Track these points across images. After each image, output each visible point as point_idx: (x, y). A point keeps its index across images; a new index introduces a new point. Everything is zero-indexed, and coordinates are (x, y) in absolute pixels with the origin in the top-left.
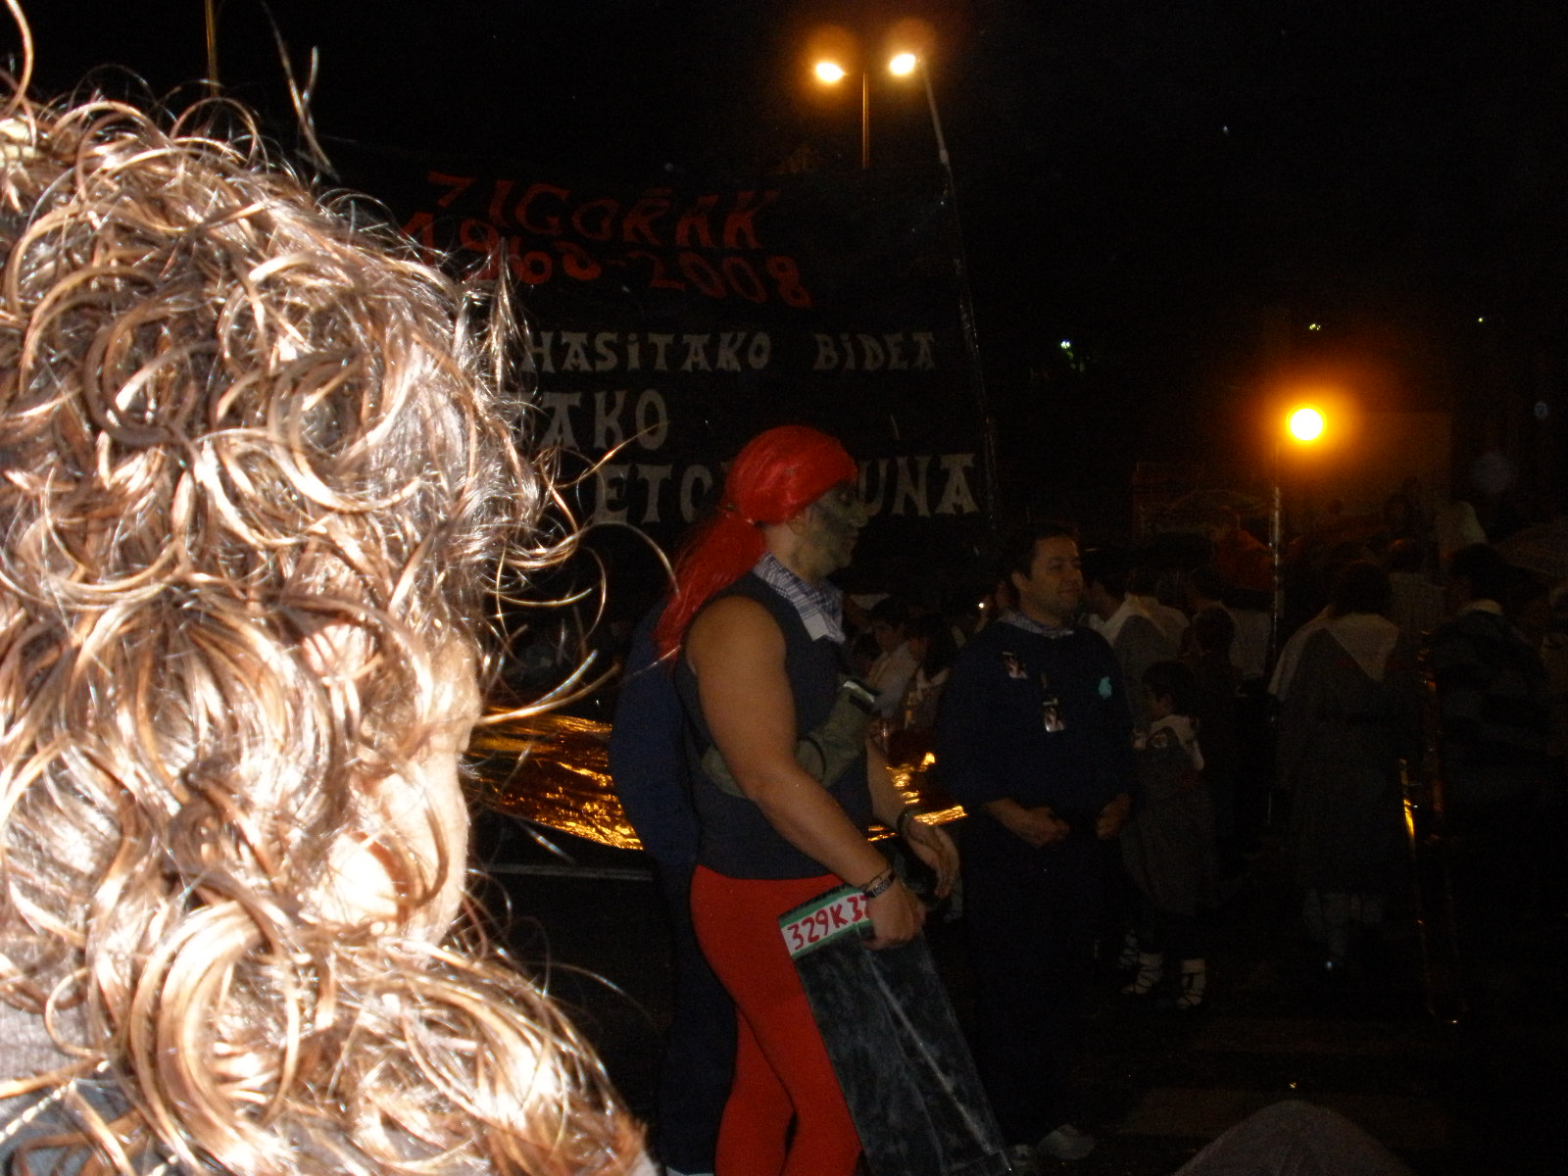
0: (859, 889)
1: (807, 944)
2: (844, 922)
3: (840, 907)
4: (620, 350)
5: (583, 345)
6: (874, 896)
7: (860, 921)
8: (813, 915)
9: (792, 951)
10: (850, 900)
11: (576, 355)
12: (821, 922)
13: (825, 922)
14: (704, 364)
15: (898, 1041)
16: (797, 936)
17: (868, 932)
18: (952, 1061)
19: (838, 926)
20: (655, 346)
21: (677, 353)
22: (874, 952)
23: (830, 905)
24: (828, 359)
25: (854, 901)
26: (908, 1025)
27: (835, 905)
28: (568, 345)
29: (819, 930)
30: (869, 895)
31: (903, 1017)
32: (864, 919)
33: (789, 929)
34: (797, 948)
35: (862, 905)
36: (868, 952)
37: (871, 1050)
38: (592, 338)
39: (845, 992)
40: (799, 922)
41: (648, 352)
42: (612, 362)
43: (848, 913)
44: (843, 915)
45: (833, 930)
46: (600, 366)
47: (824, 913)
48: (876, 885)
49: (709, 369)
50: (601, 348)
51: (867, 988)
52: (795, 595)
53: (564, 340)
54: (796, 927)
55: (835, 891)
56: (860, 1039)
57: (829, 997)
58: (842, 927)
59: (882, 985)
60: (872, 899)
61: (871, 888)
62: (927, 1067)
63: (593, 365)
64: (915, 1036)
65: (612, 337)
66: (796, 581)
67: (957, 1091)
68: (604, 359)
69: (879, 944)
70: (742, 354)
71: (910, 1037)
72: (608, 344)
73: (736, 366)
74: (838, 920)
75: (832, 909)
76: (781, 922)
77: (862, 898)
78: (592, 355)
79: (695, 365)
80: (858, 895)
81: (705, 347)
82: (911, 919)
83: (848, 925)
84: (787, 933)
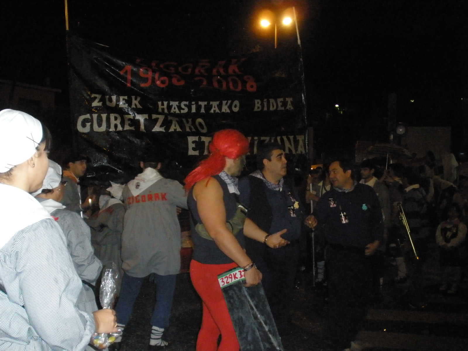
0: (242, 268)
1: (226, 284)
2: (237, 278)
3: (236, 273)
4: (189, 107)
5: (177, 105)
6: (247, 271)
7: (242, 278)
8: (228, 276)
9: (221, 286)
10: (239, 272)
11: (175, 109)
12: (230, 278)
13: (231, 278)
14: (217, 111)
15: (252, 315)
16: (223, 281)
17: (244, 282)
18: (268, 321)
19: (235, 279)
20: (201, 105)
21: (208, 107)
22: (246, 288)
23: (233, 273)
24: (258, 108)
25: (240, 272)
26: (255, 310)
27: (234, 273)
28: (172, 105)
29: (229, 280)
30: (245, 270)
31: (254, 307)
32: (243, 277)
33: (221, 279)
34: (223, 285)
35: (243, 273)
36: (244, 288)
37: (243, 317)
38: (180, 103)
39: (237, 299)
40: (224, 277)
41: (199, 107)
42: (186, 110)
43: (238, 275)
44: (237, 276)
45: (234, 280)
46: (182, 111)
47: (231, 275)
48: (247, 267)
49: (219, 112)
50: (183, 106)
51: (243, 298)
52: (226, 179)
53: (171, 104)
54: (223, 279)
55: (235, 268)
56: (240, 314)
57: (232, 301)
58: (236, 280)
59: (248, 297)
60: (246, 271)
61: (246, 268)
62: (260, 323)
63: (180, 111)
64: (257, 313)
65: (187, 103)
66: (227, 175)
67: (269, 331)
68: (183, 109)
69: (248, 285)
70: (230, 107)
71: (256, 313)
72: (185, 105)
73: (228, 111)
74: (235, 277)
75: (233, 274)
76: (218, 277)
77: (243, 271)
78: (180, 108)
79: (214, 111)
80: (242, 270)
81: (218, 105)
82: (257, 278)
83: (238, 279)
84: (220, 281)
